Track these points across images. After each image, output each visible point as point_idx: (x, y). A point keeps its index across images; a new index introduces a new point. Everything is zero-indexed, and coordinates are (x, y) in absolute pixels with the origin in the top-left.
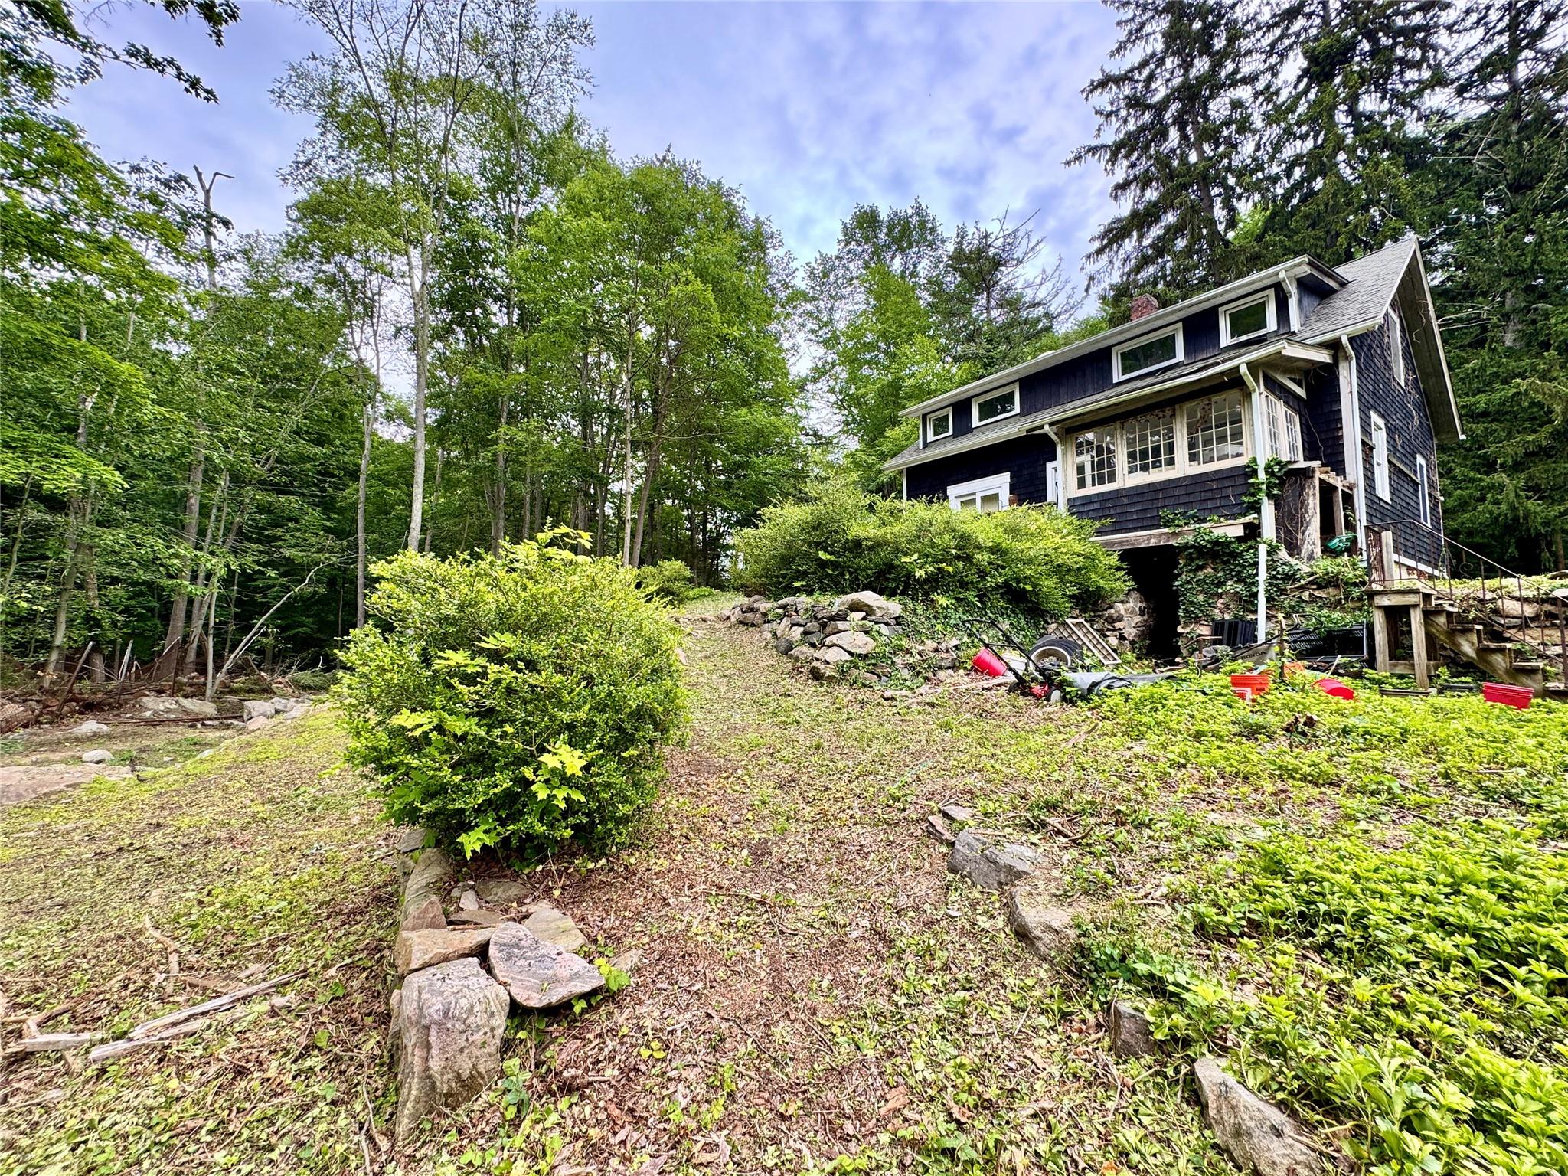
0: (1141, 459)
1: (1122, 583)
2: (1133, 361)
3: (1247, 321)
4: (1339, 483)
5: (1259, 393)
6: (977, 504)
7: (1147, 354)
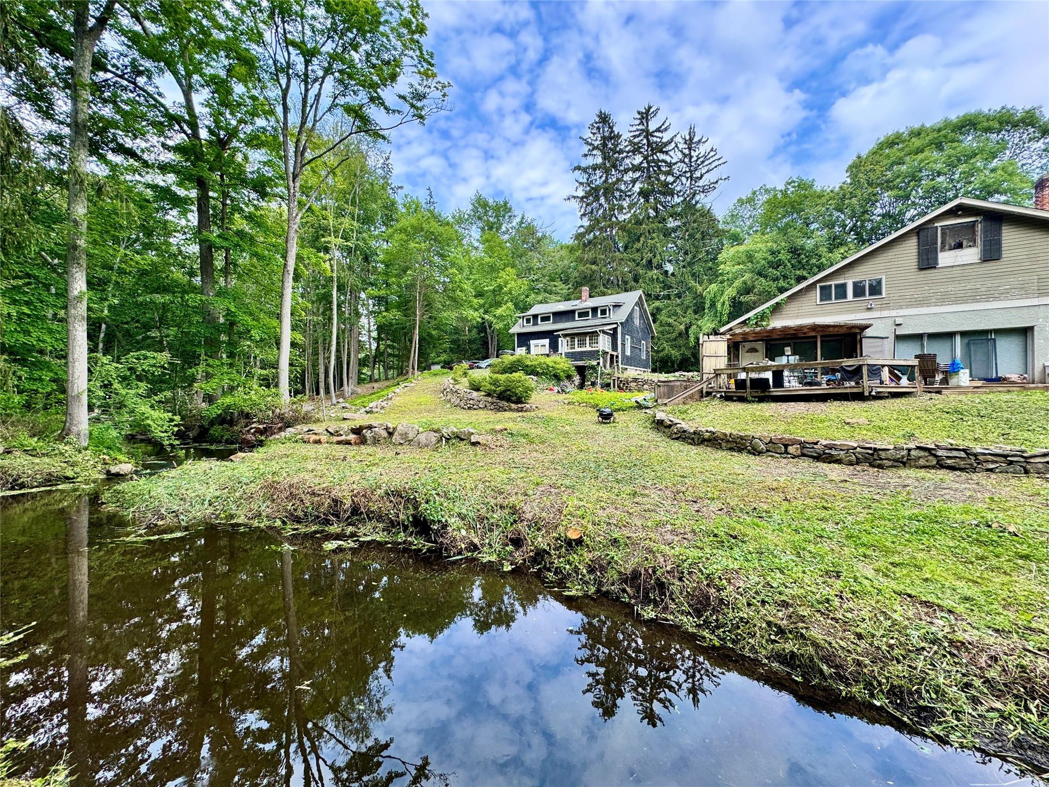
0: (580, 345)
1: (575, 373)
2: (580, 315)
3: (604, 312)
4: (615, 354)
5: (601, 334)
6: (540, 347)
7: (583, 314)
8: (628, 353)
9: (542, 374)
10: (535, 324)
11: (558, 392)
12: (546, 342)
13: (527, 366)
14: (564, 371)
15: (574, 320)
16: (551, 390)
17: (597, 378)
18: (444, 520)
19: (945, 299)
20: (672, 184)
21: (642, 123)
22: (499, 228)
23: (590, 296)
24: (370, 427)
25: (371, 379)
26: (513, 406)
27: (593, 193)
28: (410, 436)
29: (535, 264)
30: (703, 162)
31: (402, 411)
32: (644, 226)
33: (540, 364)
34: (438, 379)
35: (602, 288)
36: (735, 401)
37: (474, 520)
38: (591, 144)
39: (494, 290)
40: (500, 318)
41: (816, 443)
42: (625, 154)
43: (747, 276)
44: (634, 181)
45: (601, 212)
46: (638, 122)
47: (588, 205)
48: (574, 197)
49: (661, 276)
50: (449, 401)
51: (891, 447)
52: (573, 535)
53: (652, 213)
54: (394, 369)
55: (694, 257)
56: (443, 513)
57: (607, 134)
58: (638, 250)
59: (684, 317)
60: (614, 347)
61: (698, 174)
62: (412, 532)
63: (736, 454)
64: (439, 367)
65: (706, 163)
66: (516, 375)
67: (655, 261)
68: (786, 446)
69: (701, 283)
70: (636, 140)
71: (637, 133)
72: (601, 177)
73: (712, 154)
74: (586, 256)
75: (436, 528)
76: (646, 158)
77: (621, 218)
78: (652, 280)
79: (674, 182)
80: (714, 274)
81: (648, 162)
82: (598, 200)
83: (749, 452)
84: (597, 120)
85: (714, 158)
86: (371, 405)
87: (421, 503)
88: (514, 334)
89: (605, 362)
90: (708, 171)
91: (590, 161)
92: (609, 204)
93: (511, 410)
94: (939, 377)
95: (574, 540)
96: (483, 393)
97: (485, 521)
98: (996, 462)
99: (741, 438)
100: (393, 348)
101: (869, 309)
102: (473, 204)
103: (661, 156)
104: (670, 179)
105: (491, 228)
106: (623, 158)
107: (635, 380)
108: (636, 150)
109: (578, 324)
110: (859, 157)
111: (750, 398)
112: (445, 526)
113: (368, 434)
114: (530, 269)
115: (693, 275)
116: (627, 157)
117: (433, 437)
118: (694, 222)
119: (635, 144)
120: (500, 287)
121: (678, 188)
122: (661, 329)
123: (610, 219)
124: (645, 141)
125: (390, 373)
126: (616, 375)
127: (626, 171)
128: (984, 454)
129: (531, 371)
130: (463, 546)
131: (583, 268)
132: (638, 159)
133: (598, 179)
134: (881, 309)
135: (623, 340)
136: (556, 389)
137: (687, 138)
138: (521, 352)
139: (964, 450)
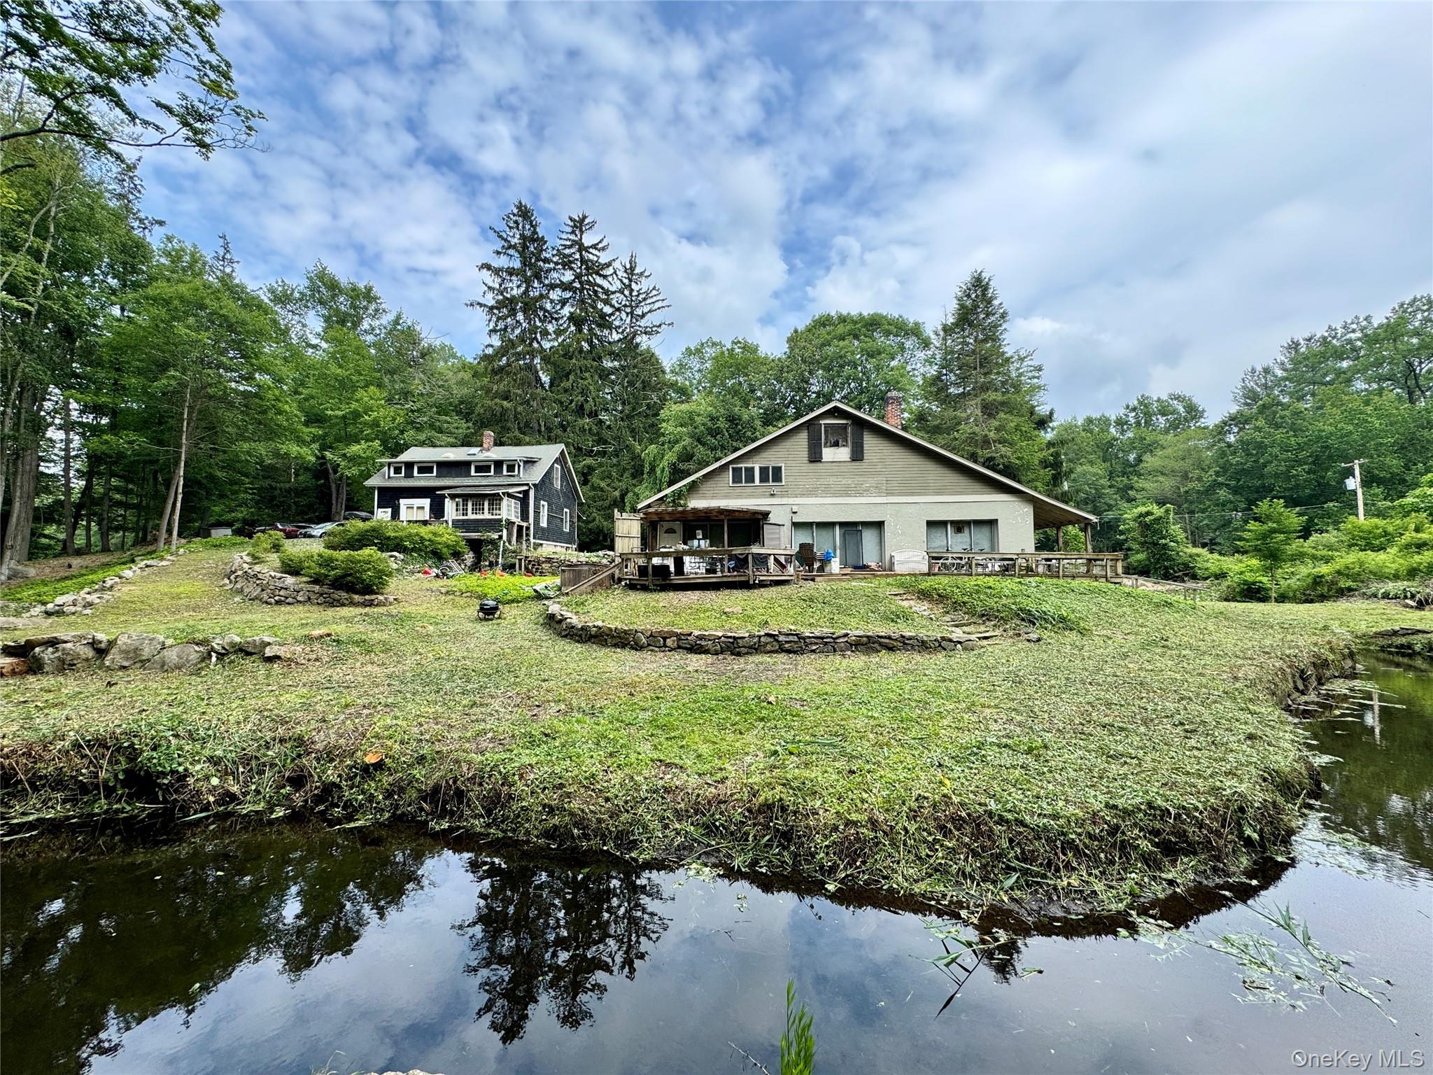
0: (475, 511)
1: (466, 549)
2: (478, 469)
3: (511, 468)
4: (525, 524)
5: (506, 498)
6: (414, 510)
7: (483, 468)
8: (544, 524)
9: (413, 550)
10: (409, 475)
11: (437, 576)
12: (426, 502)
13: (389, 538)
14: (448, 546)
15: (468, 475)
16: (426, 573)
17: (497, 556)
18: (181, 769)
19: (828, 491)
20: (610, 315)
21: (573, 232)
22: (356, 325)
23: (496, 444)
24: (53, 643)
25: (67, 549)
26: (356, 597)
27: (507, 305)
28: (146, 653)
29: (417, 386)
30: (645, 299)
31: (135, 609)
32: (574, 361)
33: (410, 536)
34: (222, 553)
35: (517, 433)
36: (638, 590)
37: (234, 762)
38: (506, 240)
39: (344, 417)
40: (354, 460)
41: (690, 635)
42: (552, 265)
43: (687, 441)
44: (563, 302)
45: (517, 331)
46: (570, 230)
47: (499, 319)
48: (481, 305)
49: (594, 428)
50: (241, 591)
51: (747, 635)
52: (371, 759)
53: (585, 346)
54: (125, 529)
55: (634, 409)
56: (181, 760)
57: (528, 233)
58: (566, 391)
59: (620, 481)
60: (524, 515)
61: (639, 312)
62: (122, 796)
63: (619, 650)
64: (229, 531)
65: (649, 301)
66: (366, 551)
67: (587, 407)
68: (664, 639)
69: (640, 443)
70: (567, 251)
71: (569, 243)
72: (518, 287)
73: (654, 292)
74: (495, 387)
75: (166, 781)
76: (578, 276)
77: (547, 345)
78: (583, 430)
79: (612, 314)
80: (654, 433)
81: (580, 283)
82: (515, 315)
83: (632, 648)
84: (515, 211)
85: (658, 298)
86: (60, 600)
87: (142, 751)
88: (373, 488)
89: (510, 535)
90: (650, 311)
91: (502, 262)
92: (529, 323)
93: (353, 604)
94: (816, 565)
95: (372, 765)
96: (305, 579)
97: (254, 763)
98: (817, 644)
99: (625, 632)
100: (126, 492)
101: (772, 495)
102: (310, 279)
103: (599, 280)
104: (608, 310)
105: (342, 322)
106: (549, 270)
107: (549, 560)
108: (567, 264)
109: (474, 480)
110: (796, 331)
111: (652, 587)
112: (182, 777)
113: (48, 655)
114: (406, 394)
115: (633, 431)
116: (554, 269)
117: (194, 653)
118: (635, 367)
119: (565, 256)
120: (356, 415)
121: (617, 323)
122: (592, 494)
123: (531, 344)
124: (577, 256)
125: (115, 538)
126: (525, 553)
127: (552, 287)
128: (809, 637)
129: (396, 545)
130: (212, 799)
131: (489, 402)
132: (568, 276)
133: (515, 288)
134: (782, 496)
135: (537, 507)
136: (435, 571)
137: (628, 266)
138: (383, 515)
139: (797, 635)
